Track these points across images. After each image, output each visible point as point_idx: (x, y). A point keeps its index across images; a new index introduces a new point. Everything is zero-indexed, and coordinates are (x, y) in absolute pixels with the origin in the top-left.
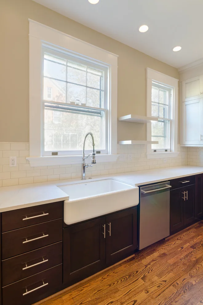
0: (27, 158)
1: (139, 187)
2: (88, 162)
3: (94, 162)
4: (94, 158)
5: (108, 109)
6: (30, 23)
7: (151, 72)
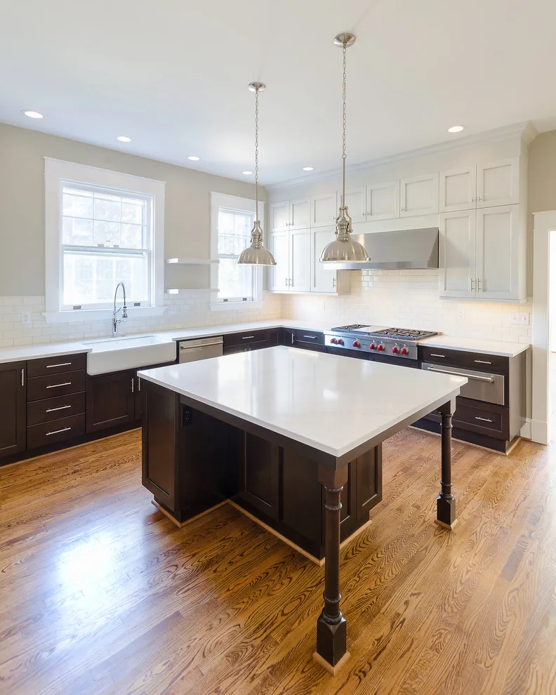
0: (43, 314)
1: (178, 342)
2: (119, 317)
3: (125, 316)
4: (124, 311)
5: (152, 249)
6: (46, 161)
7: (216, 197)
